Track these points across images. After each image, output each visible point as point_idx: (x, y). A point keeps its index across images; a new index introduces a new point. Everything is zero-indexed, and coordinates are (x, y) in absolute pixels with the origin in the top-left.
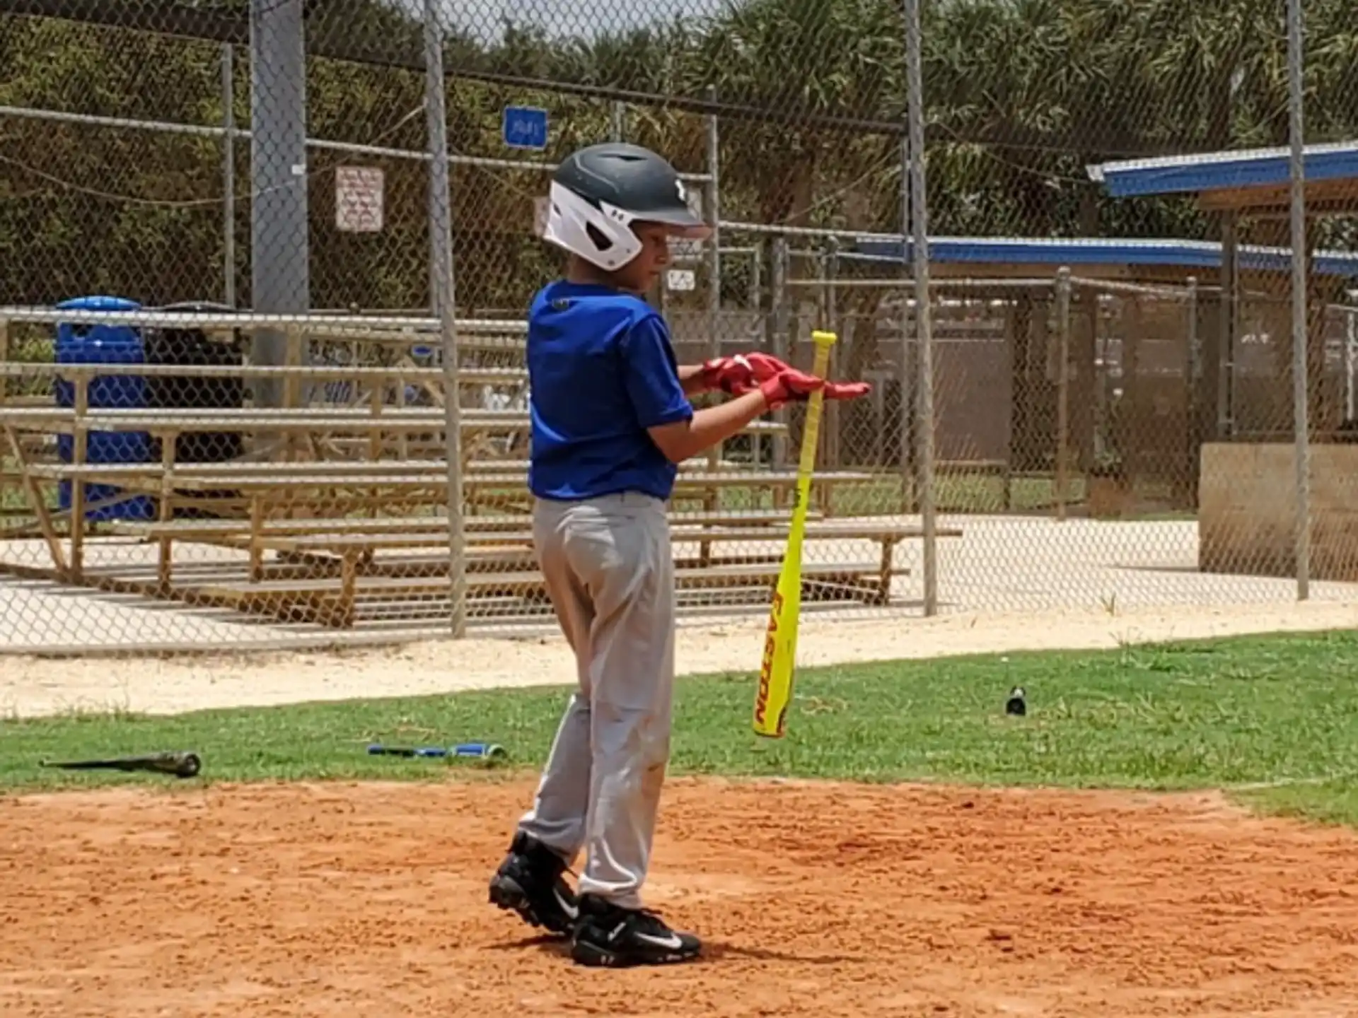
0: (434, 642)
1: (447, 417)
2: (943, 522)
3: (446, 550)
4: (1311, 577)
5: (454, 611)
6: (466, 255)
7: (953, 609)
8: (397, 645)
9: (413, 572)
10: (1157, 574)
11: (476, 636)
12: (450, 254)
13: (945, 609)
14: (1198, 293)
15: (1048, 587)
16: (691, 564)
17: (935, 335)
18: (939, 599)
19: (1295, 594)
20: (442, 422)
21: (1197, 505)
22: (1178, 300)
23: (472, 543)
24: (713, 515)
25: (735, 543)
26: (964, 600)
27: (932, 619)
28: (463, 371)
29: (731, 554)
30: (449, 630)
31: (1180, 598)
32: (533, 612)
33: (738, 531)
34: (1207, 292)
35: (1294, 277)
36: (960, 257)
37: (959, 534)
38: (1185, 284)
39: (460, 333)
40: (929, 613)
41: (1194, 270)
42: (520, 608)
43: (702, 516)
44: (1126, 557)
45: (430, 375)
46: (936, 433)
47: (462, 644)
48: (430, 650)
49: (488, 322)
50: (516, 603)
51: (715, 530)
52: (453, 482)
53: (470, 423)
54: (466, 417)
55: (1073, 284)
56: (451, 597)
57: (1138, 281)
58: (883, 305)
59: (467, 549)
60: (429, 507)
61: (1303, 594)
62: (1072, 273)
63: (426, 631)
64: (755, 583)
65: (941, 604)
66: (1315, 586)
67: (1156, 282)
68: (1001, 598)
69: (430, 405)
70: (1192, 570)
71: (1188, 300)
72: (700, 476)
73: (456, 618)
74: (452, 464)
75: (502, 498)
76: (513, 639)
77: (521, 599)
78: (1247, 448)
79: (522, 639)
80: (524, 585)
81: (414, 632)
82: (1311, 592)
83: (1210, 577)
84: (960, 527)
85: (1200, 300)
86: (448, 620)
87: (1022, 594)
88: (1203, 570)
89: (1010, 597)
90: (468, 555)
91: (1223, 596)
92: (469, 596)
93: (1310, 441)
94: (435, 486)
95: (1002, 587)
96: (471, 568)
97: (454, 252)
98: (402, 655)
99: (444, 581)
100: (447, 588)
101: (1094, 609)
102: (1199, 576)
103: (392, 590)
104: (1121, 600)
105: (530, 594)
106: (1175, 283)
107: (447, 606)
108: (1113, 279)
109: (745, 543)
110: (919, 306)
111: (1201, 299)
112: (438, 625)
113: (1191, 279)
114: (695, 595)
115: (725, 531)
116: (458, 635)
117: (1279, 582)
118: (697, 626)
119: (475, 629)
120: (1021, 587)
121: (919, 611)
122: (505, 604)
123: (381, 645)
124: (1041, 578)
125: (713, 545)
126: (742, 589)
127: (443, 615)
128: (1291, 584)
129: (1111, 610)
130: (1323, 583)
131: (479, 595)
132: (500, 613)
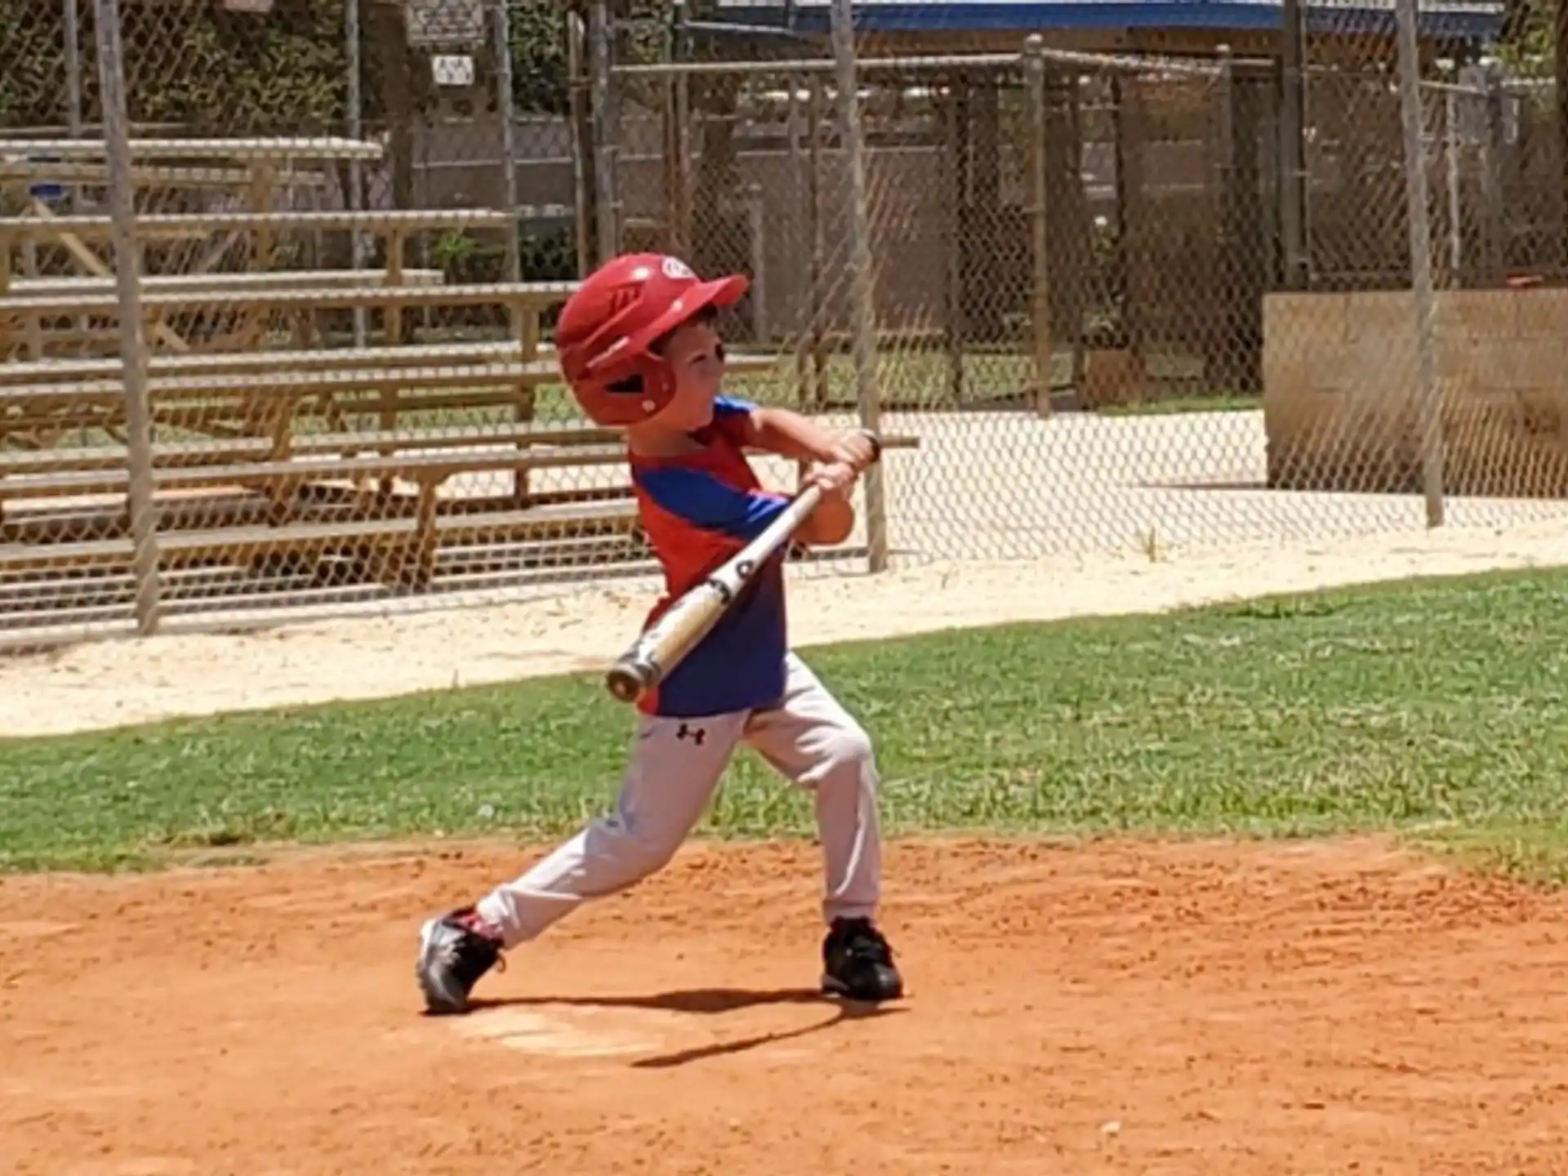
0: (110, 644)
1: (120, 290)
2: (893, 424)
3: (121, 497)
4: (1446, 491)
5: (138, 593)
6: (141, 39)
7: (913, 559)
8: (51, 649)
9: (75, 531)
10: (1216, 493)
11: (175, 631)
12: (116, 38)
13: (899, 559)
14: (1234, 68)
15: (1053, 521)
16: (505, 504)
17: (870, 139)
18: (891, 545)
19: (1423, 518)
20: (112, 299)
21: (1259, 386)
22: (1206, 78)
23: (165, 485)
24: (537, 427)
25: (573, 470)
26: (928, 545)
27: (882, 576)
28: (144, 218)
29: (568, 486)
30: (133, 623)
31: (1253, 531)
32: (263, 589)
33: (577, 451)
34: (1247, 67)
35: (1400, 40)
36: (898, 24)
37: (913, 443)
38: (1214, 56)
39: (139, 162)
40: (875, 567)
41: (1222, 35)
42: (244, 582)
43: (521, 429)
44: (1156, 471)
45: (71, 228)
46: (876, 292)
47: (154, 644)
48: (105, 655)
49: (164, 143)
50: (236, 577)
51: (538, 450)
52: (133, 392)
53: (157, 298)
54: (150, 289)
55: (1048, 61)
56: (136, 570)
57: (1141, 53)
58: (742, 99)
59: (158, 495)
60: (71, 432)
61: (1435, 517)
62: (1044, 44)
63: (97, 627)
64: (607, 530)
65: (892, 552)
66: (1455, 506)
67: (1171, 55)
68: (983, 539)
69: (70, 273)
70: (1257, 486)
71: (1220, 78)
72: (516, 369)
73: (144, 604)
74: (131, 362)
75: (210, 413)
76: (234, 632)
77: (245, 569)
78: (1327, 299)
79: (250, 631)
80: (249, 546)
81: (78, 628)
82: (1447, 515)
83: (1280, 495)
84: (917, 433)
85: (1236, 80)
86: (131, 606)
87: (1015, 531)
88: (1270, 486)
89: (997, 537)
90: (160, 503)
91: (1316, 524)
92: (163, 567)
93: (1436, 287)
94: (105, 398)
95: (984, 522)
96: (166, 523)
97: (124, 34)
98: (60, 665)
99: (123, 545)
100: (128, 556)
101: (1126, 551)
102: (1267, 495)
103: (41, 563)
104: (1164, 536)
105: (258, 561)
106: (1197, 55)
107: (129, 585)
108: (1107, 52)
109: (590, 469)
110: (843, 98)
111: (1241, 79)
112: (117, 616)
113: (1223, 48)
114: (516, 553)
115: (559, 452)
116: (148, 630)
117: (1399, 500)
118: (520, 602)
119: (173, 620)
120: (1012, 523)
121: (861, 564)
122: (219, 578)
123: (29, 650)
124: (1042, 507)
125: (535, 475)
126: (588, 540)
127: (123, 600)
128: (1416, 503)
129: (1150, 550)
130: (1464, 501)
131: (179, 566)
132: (212, 593)
